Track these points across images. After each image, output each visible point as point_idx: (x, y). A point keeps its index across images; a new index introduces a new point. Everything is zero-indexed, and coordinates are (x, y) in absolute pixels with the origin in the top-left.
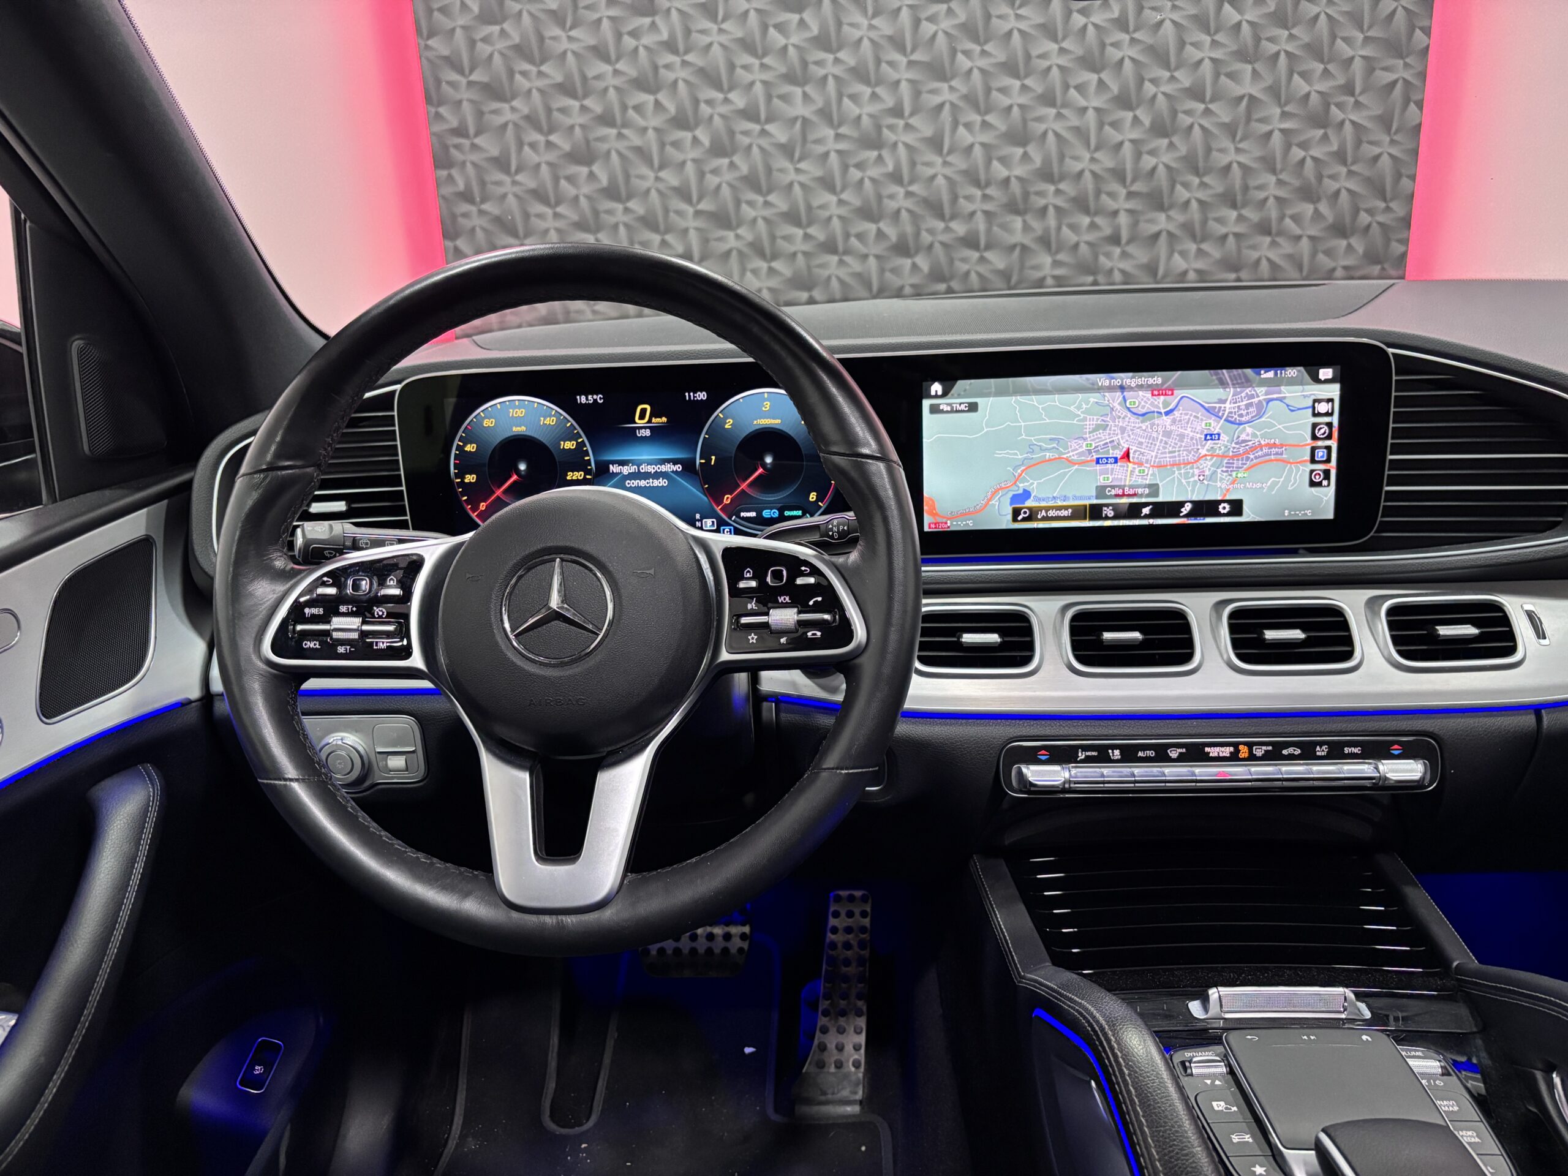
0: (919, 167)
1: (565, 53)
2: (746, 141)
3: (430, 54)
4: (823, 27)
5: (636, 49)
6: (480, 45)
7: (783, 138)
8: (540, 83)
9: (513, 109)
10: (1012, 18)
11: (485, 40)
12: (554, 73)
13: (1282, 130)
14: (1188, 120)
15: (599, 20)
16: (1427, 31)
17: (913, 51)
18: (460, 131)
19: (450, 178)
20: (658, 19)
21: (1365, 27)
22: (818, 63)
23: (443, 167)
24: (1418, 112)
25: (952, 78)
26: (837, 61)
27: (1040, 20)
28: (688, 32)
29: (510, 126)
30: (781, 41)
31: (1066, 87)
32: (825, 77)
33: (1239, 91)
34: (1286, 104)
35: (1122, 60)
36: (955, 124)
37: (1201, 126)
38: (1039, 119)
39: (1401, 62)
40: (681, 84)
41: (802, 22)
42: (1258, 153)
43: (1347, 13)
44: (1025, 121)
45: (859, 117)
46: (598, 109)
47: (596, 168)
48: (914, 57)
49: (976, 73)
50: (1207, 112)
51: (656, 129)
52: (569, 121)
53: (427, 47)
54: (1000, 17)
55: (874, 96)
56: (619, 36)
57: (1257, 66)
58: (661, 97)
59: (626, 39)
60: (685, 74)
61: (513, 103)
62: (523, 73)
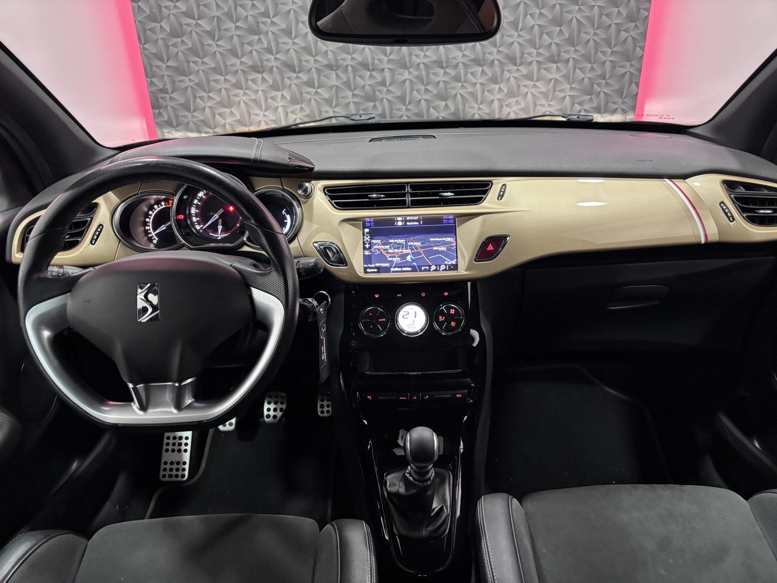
0: (394, 111)
1: (215, 52)
2: (309, 97)
3: (146, 52)
5: (251, 51)
6: (171, 48)
7: (327, 96)
8: (203, 67)
9: (190, 79)
11: (174, 45)
12: (210, 62)
13: (570, 96)
14: (526, 90)
15: (232, 37)
16: (643, 48)
18: (164, 91)
19: (160, 113)
20: (262, 37)
22: (343, 59)
23: (156, 108)
24: (636, 88)
25: (410, 68)
28: (277, 43)
29: (189, 88)
31: (466, 73)
33: (550, 76)
34: (572, 83)
35: (493, 61)
36: (412, 90)
37: (531, 93)
38: (453, 88)
39: (629, 63)
42: (559, 107)
43: (603, 39)
44: (446, 89)
45: (364, 86)
46: (234, 81)
47: (233, 110)
49: (422, 65)
50: (534, 85)
51: (263, 91)
52: (219, 87)
53: (144, 48)
55: (371, 76)
56: (242, 45)
57: (558, 65)
58: (265, 75)
59: (246, 46)
60: (276, 64)
61: (190, 77)
62: (194, 62)
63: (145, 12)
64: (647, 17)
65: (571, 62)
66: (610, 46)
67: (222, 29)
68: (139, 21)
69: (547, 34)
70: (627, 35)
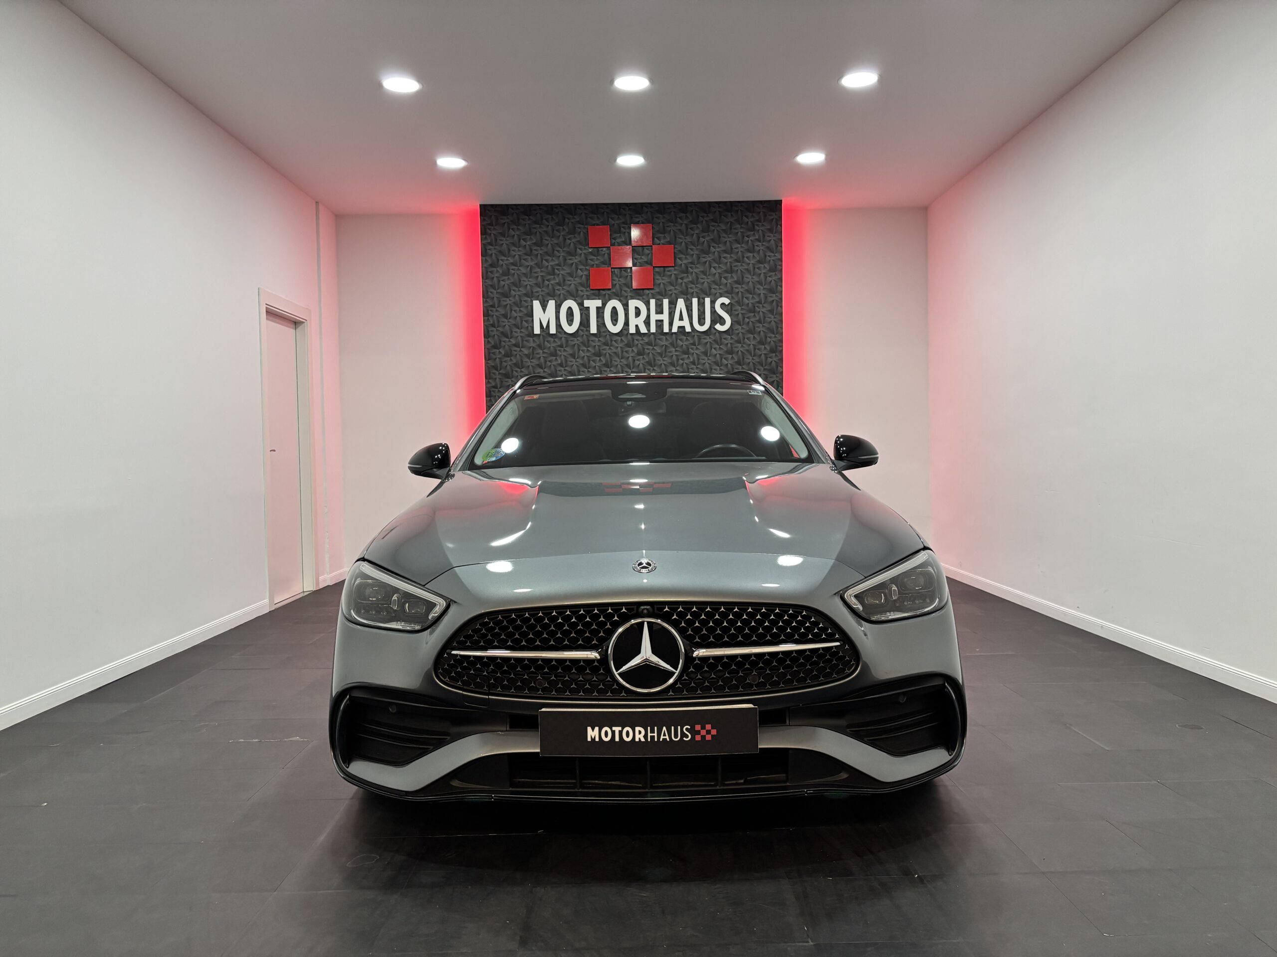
1: (529, 366)
3: (488, 365)
4: (607, 361)
5: (550, 366)
6: (503, 363)
10: (662, 360)
11: (505, 362)
12: (526, 371)
15: (540, 357)
17: (633, 369)
18: (495, 387)
20: (557, 358)
21: (764, 365)
22: (604, 371)
23: (489, 400)
26: (610, 371)
27: (670, 361)
28: (566, 361)
30: (594, 365)
39: (775, 376)
41: (600, 359)
43: (758, 362)
53: (487, 363)
54: (658, 360)
56: (546, 362)
60: (565, 373)
61: (513, 379)
62: (516, 371)
63: (491, 343)
66: (762, 366)
67: (535, 353)
68: (487, 349)
69: (725, 358)
70: (771, 360)
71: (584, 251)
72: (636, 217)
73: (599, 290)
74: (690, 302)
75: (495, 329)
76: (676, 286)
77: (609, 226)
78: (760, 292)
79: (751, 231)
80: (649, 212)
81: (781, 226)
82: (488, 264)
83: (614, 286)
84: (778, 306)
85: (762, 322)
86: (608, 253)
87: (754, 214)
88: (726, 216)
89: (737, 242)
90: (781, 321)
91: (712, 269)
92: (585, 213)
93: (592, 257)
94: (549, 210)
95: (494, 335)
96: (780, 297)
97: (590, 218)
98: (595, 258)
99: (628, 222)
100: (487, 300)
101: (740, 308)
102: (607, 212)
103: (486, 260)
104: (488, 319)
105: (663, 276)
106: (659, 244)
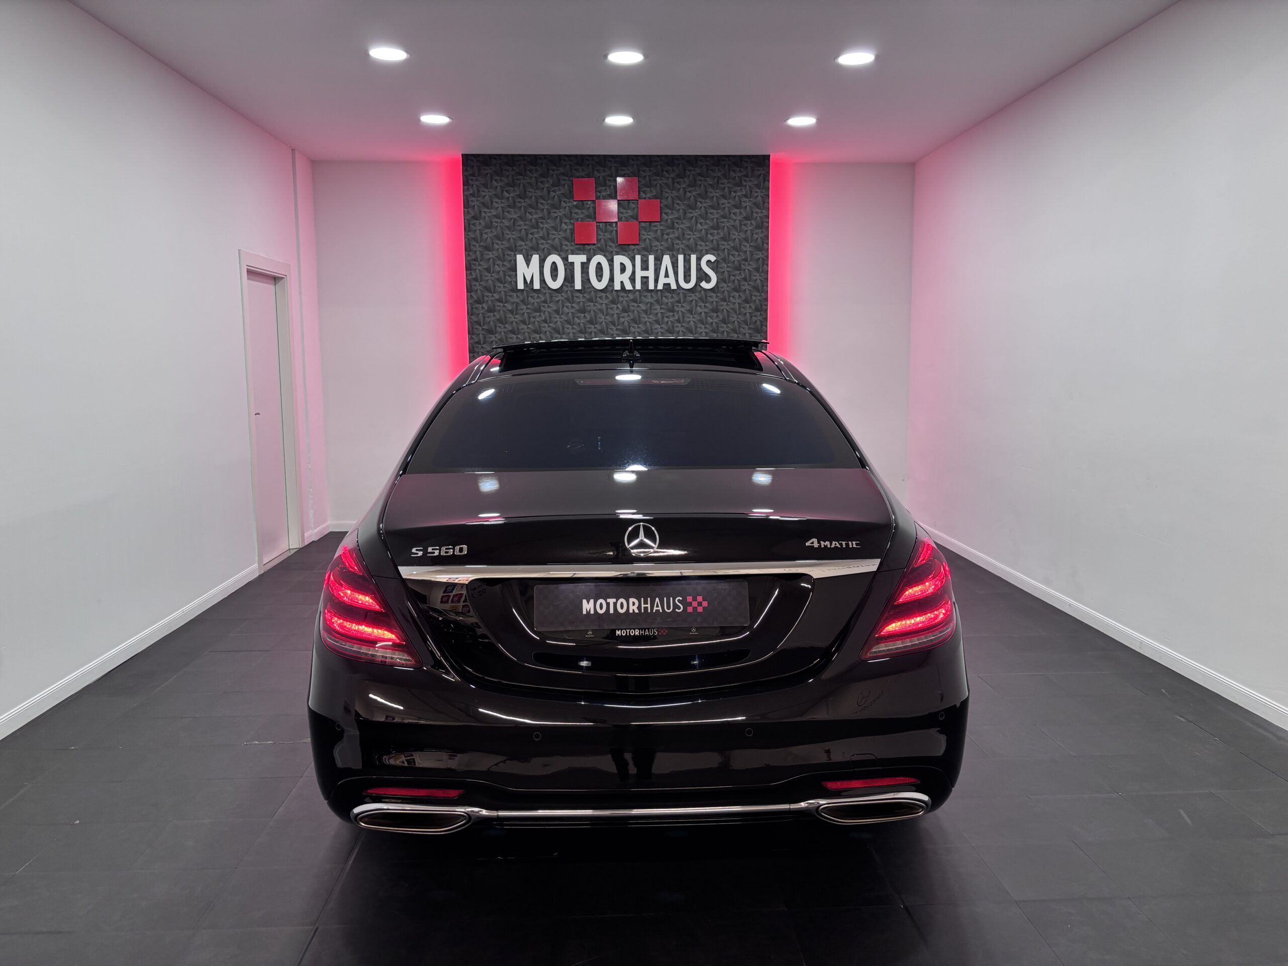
1: (513, 322)
3: (470, 321)
4: (591, 318)
5: (534, 322)
6: (486, 318)
8: (505, 330)
9: (495, 337)
10: (646, 318)
11: (488, 317)
12: (509, 327)
15: (524, 313)
17: (618, 326)
18: (479, 343)
20: (541, 313)
21: (749, 324)
22: (589, 328)
23: (472, 353)
26: (595, 327)
27: (655, 319)
28: (550, 317)
30: (578, 321)
32: (591, 332)
35: (679, 331)
39: (759, 335)
40: (548, 332)
41: (585, 316)
43: (743, 321)
46: (522, 338)
48: (618, 327)
49: (636, 332)
52: (512, 341)
53: (470, 318)
54: (643, 318)
56: (529, 318)
58: (541, 335)
59: (532, 318)
60: (549, 329)
61: (496, 335)
62: (499, 327)
63: (474, 298)
64: (767, 309)
65: (725, 332)
66: (747, 325)
67: (519, 308)
68: (470, 303)
69: (711, 317)
70: (756, 319)
71: (568, 204)
72: (622, 170)
73: (584, 244)
74: (675, 259)
75: (478, 284)
76: (662, 242)
77: (594, 179)
78: (745, 249)
79: (739, 187)
80: (635, 165)
81: (769, 181)
82: (471, 216)
83: (599, 240)
84: (763, 264)
85: (748, 280)
86: (593, 207)
87: (742, 170)
88: (712, 170)
89: (724, 197)
90: (767, 279)
91: (699, 224)
92: (569, 165)
93: (578, 211)
94: (533, 160)
95: (477, 290)
96: (766, 255)
97: (576, 170)
98: (580, 211)
99: (614, 175)
100: (470, 253)
101: (725, 265)
102: (592, 164)
103: (468, 211)
104: (471, 273)
105: (649, 232)
106: (645, 198)
